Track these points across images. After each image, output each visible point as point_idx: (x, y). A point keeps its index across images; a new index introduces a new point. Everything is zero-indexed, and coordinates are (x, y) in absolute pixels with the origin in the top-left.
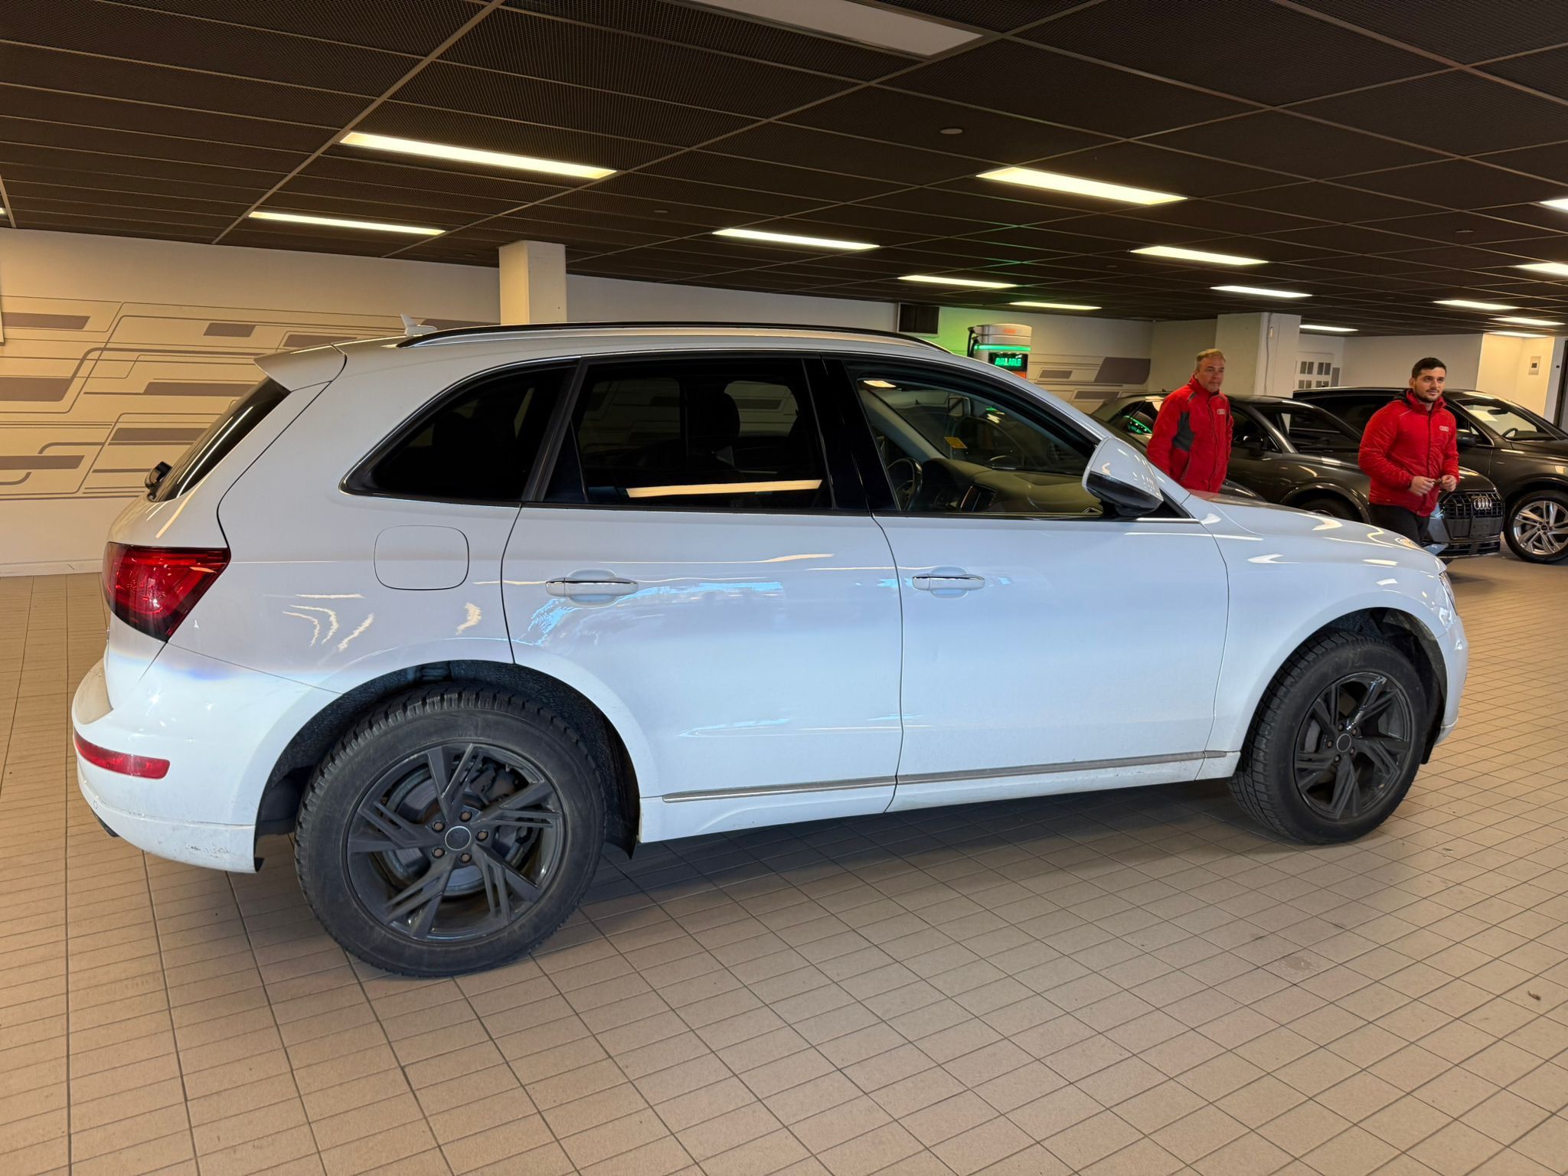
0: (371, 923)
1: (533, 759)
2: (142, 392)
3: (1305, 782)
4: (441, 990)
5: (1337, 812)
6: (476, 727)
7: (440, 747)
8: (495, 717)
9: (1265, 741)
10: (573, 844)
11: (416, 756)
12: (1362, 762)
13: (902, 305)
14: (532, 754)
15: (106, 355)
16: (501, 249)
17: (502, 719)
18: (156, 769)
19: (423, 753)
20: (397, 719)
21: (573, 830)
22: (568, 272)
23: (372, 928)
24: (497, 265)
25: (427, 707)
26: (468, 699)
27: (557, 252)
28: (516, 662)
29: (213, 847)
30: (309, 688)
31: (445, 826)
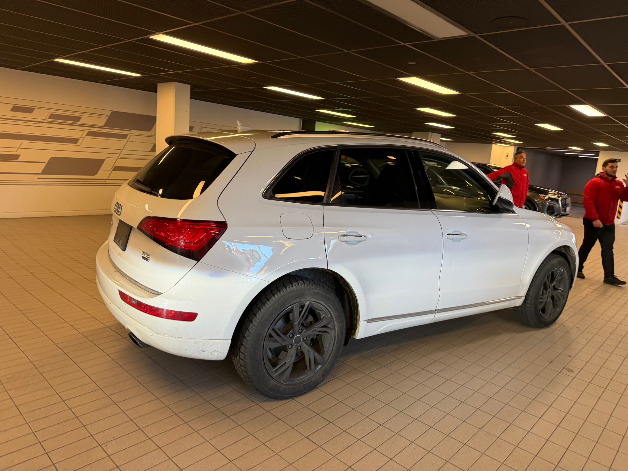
0: (269, 378)
1: (327, 307)
3: (541, 307)
4: (291, 405)
6: (311, 295)
7: (298, 303)
8: (317, 290)
9: (531, 292)
10: (337, 340)
11: (290, 307)
12: (553, 298)
13: (303, 120)
14: (328, 306)
16: (159, 85)
17: (318, 291)
18: (191, 317)
19: (292, 306)
20: (283, 292)
21: (338, 335)
22: (191, 98)
23: (270, 380)
24: (156, 92)
25: (294, 287)
26: (307, 283)
27: (186, 89)
28: (328, 268)
29: (212, 350)
30: (260, 280)
31: (293, 336)
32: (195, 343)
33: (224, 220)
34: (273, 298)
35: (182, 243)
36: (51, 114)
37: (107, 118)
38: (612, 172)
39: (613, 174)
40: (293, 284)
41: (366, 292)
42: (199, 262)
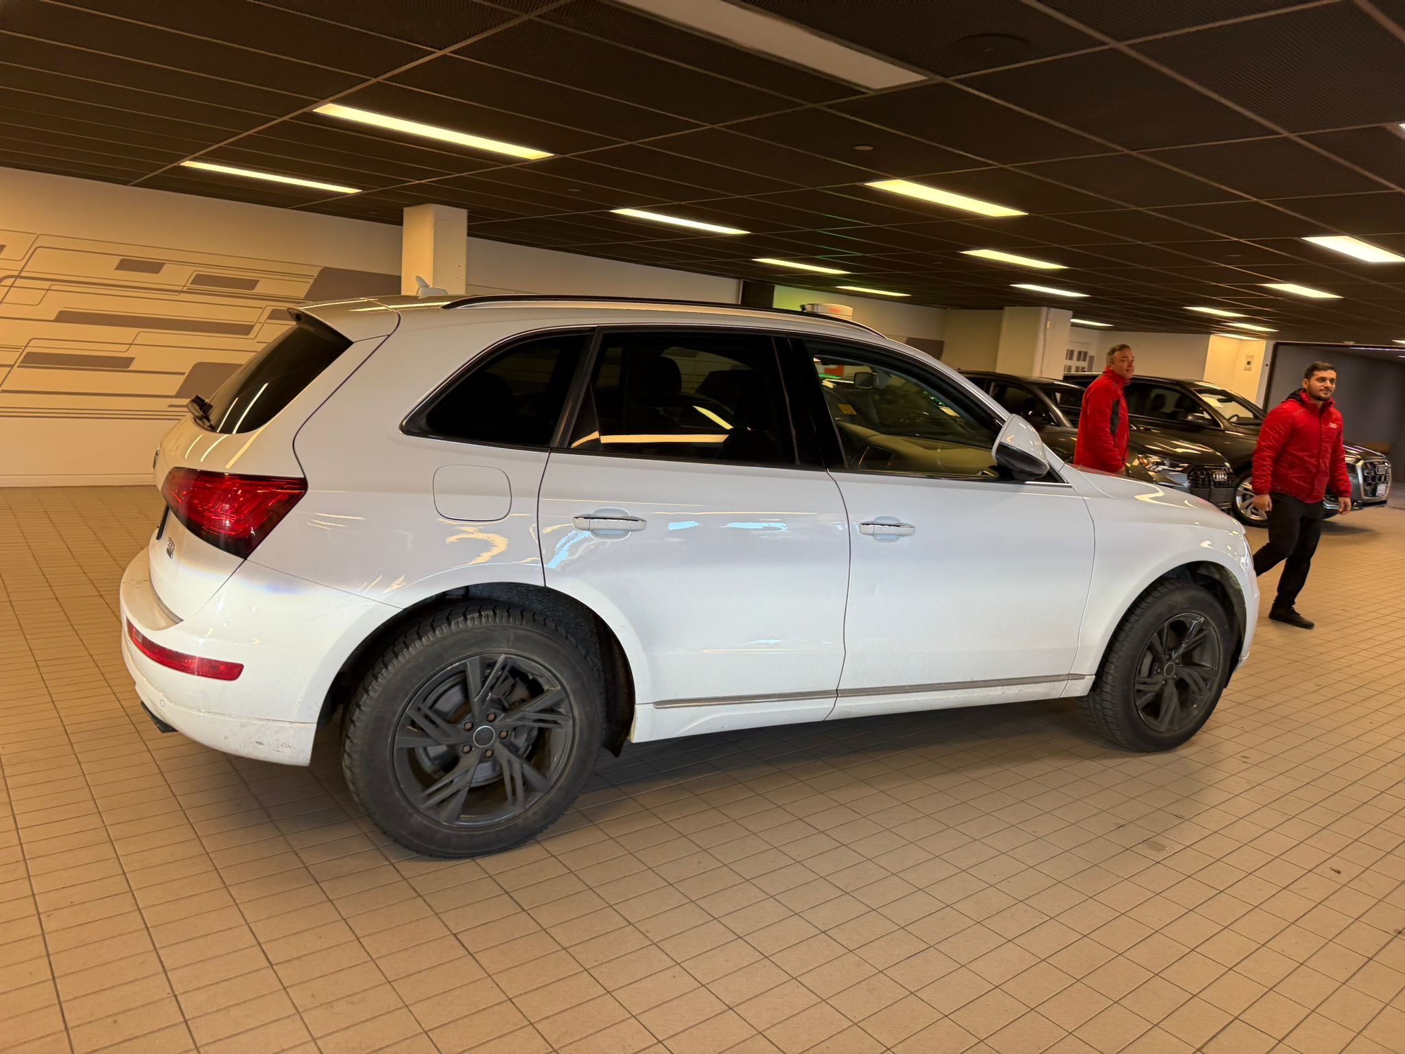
0: (410, 811)
1: (552, 669)
2: (53, 319)
3: (1141, 702)
4: (464, 870)
5: (1163, 726)
6: (509, 640)
7: (477, 657)
8: (523, 632)
9: (1113, 667)
10: (580, 742)
11: (457, 664)
12: (1182, 685)
13: (744, 282)
14: (552, 665)
15: (19, 282)
17: (529, 633)
18: (230, 671)
19: (463, 661)
20: (442, 632)
21: (581, 731)
23: (411, 815)
25: (469, 622)
26: (502, 616)
27: (460, 216)
28: (547, 585)
29: (276, 742)
30: (376, 603)
31: (472, 728)
32: (242, 725)
33: (303, 476)
34: (418, 644)
35: (228, 522)
36: (197, 276)
37: (312, 281)
40: (468, 617)
41: (647, 642)
42: (246, 561)
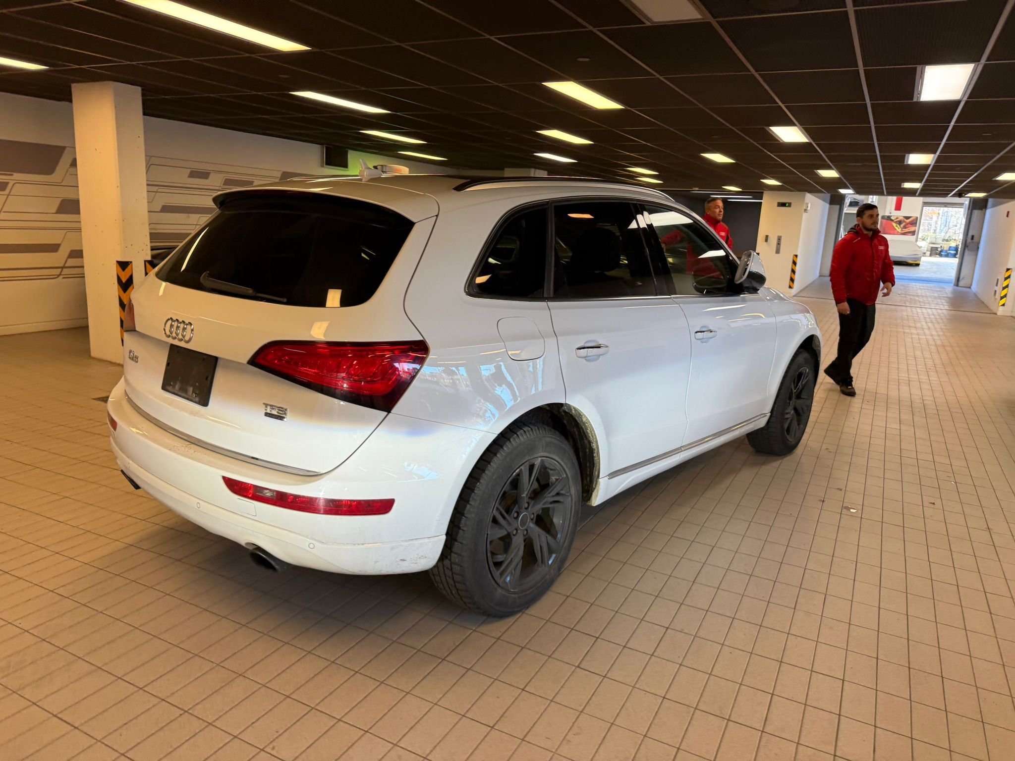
0: (495, 586)
1: (561, 463)
3: (786, 425)
5: (792, 438)
6: (542, 447)
7: (527, 463)
9: (777, 405)
11: (518, 470)
12: (796, 411)
13: (326, 147)
14: (562, 460)
16: (76, 89)
17: (551, 439)
18: (383, 507)
19: (520, 468)
20: (508, 448)
21: (575, 503)
22: (145, 114)
25: (519, 436)
26: (535, 430)
27: (135, 94)
28: (567, 402)
29: (417, 556)
30: (483, 433)
31: (518, 514)
32: (392, 549)
33: (422, 339)
34: (495, 459)
35: (345, 383)
38: (872, 224)
39: (873, 227)
42: (390, 414)
